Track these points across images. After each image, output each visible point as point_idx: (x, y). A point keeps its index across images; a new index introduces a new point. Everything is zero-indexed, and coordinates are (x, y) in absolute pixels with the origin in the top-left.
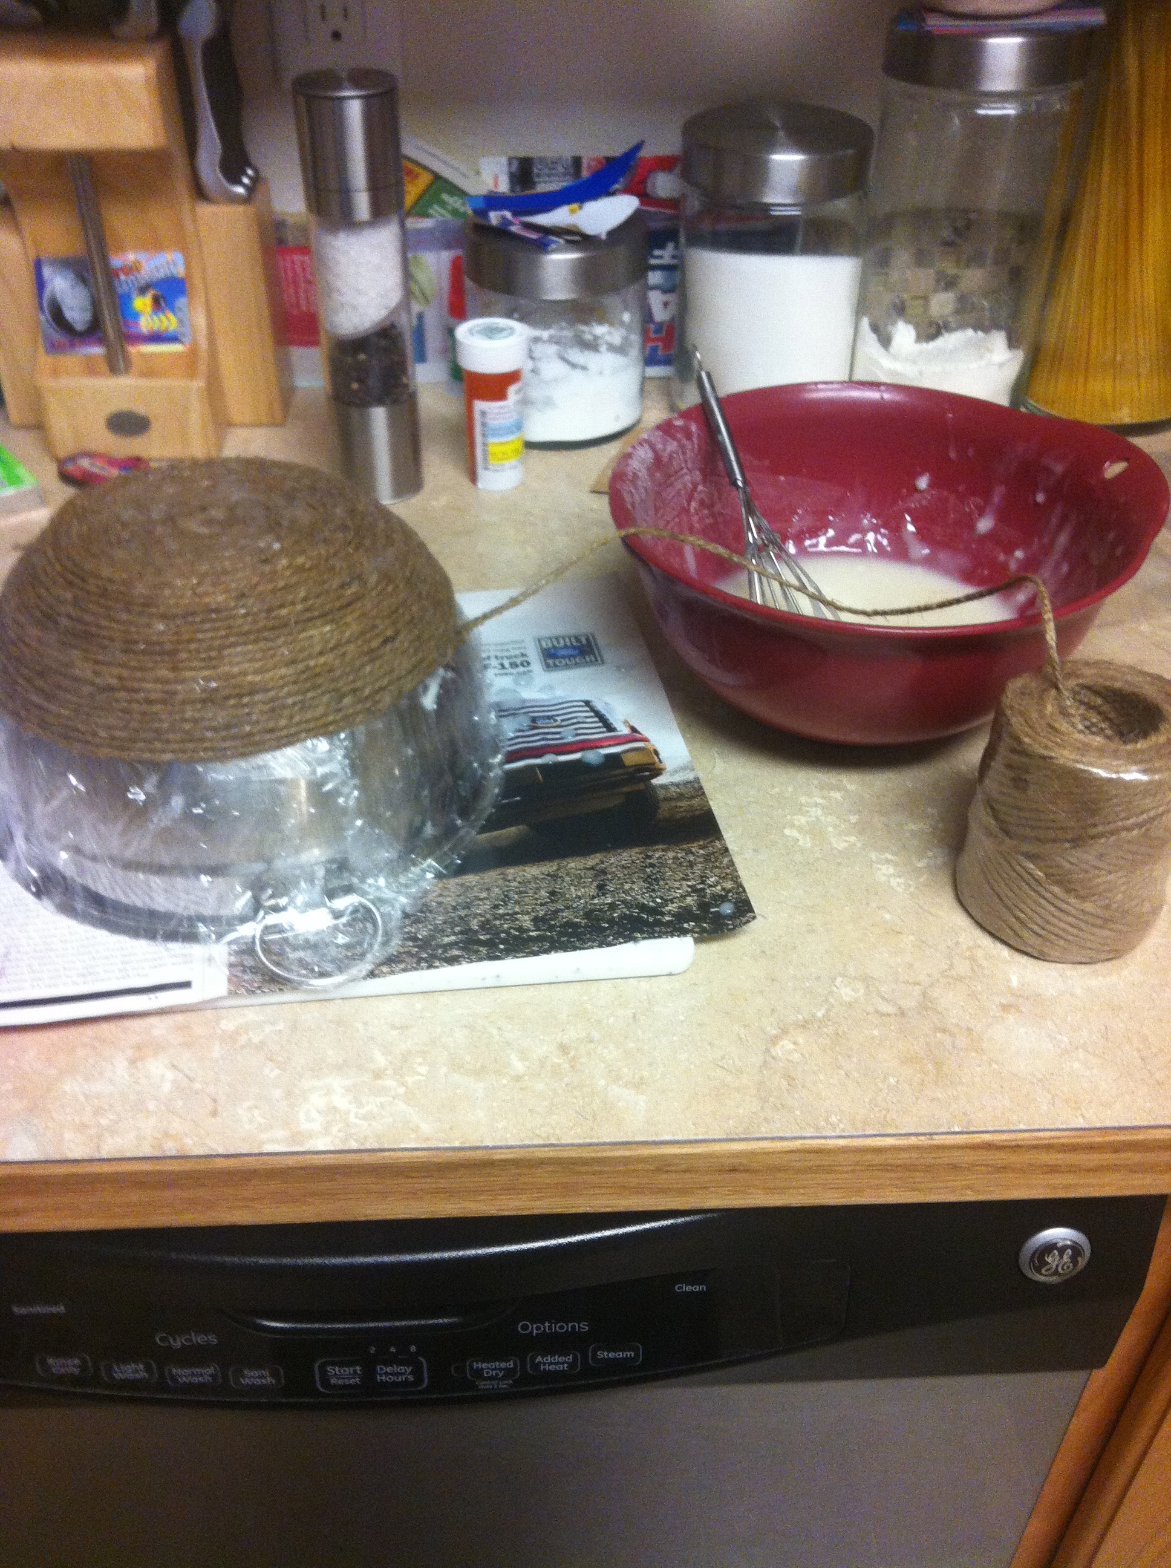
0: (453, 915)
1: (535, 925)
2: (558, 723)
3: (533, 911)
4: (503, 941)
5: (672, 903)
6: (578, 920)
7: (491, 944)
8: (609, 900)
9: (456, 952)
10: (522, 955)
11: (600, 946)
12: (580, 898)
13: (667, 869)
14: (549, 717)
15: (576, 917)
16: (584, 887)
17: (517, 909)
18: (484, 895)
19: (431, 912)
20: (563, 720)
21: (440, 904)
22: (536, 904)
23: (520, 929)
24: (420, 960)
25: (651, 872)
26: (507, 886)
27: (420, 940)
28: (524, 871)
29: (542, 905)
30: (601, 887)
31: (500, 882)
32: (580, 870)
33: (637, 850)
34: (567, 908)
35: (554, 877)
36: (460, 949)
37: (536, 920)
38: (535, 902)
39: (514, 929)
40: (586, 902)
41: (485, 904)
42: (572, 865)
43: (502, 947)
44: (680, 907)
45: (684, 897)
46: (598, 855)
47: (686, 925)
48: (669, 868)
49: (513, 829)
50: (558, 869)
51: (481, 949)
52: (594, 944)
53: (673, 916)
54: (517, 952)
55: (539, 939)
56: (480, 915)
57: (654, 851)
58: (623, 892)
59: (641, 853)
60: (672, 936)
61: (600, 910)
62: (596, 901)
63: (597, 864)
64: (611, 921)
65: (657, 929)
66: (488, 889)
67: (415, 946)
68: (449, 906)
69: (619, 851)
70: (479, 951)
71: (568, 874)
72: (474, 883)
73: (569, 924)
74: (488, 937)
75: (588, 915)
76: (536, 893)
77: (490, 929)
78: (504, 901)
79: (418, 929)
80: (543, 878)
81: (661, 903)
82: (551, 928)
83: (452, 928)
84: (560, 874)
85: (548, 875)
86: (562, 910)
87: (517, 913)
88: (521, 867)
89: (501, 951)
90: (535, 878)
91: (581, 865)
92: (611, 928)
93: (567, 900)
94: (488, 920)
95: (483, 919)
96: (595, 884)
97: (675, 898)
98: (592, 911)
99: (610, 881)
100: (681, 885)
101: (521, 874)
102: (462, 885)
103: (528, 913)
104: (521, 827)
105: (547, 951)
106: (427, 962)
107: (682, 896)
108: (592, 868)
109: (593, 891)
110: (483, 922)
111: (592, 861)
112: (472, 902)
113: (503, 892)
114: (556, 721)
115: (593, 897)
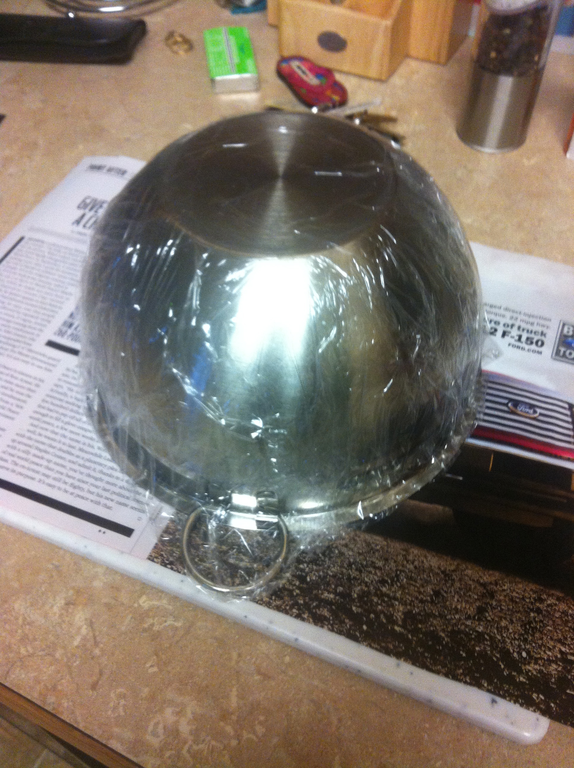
0: (344, 571)
1: (404, 620)
2: (536, 415)
3: (410, 605)
4: (370, 623)
5: (536, 663)
6: (443, 635)
7: (356, 619)
8: (481, 629)
9: (326, 613)
10: (376, 646)
11: (446, 675)
12: (457, 611)
13: (551, 622)
14: (532, 406)
15: (443, 631)
16: (467, 602)
17: (398, 595)
18: (380, 564)
19: (330, 558)
20: (541, 414)
21: (341, 554)
22: (417, 598)
23: (390, 619)
24: (295, 604)
25: (534, 618)
26: (403, 566)
27: (307, 583)
28: (426, 557)
29: (421, 601)
30: (481, 611)
31: (400, 558)
32: (473, 580)
33: (533, 587)
34: (441, 616)
35: (447, 575)
36: (331, 611)
37: (408, 615)
38: (417, 594)
39: (385, 615)
40: (460, 619)
41: (376, 574)
42: (469, 572)
43: (365, 627)
44: (540, 672)
45: (550, 661)
46: (497, 574)
47: (535, 696)
48: (554, 621)
49: (440, 508)
50: (454, 571)
51: (347, 621)
52: (443, 670)
53: (529, 678)
54: (374, 641)
55: (400, 637)
56: (366, 583)
57: (549, 595)
58: (497, 628)
59: (535, 592)
60: (516, 702)
61: (467, 635)
62: (469, 623)
63: (491, 583)
64: (470, 653)
65: (506, 687)
66: (386, 560)
67: (299, 588)
68: (347, 561)
69: (517, 579)
70: (344, 622)
71: (460, 580)
72: (378, 547)
73: (434, 636)
74: (360, 610)
75: (454, 634)
76: (423, 586)
77: (366, 603)
78: (392, 581)
79: (312, 570)
80: (438, 574)
81: (525, 659)
82: (415, 631)
83: (336, 586)
84: (454, 577)
85: (443, 572)
86: (435, 617)
87: (395, 599)
88: (425, 552)
89: (362, 631)
90: (431, 569)
91: (476, 577)
92: (465, 659)
93: (445, 607)
94: (369, 593)
95: (366, 589)
96: (478, 604)
97: (541, 658)
98: (460, 632)
99: (493, 608)
100: (554, 647)
101: (422, 558)
102: (368, 544)
103: (405, 604)
104: (447, 509)
105: (398, 655)
106: (299, 609)
107: (548, 660)
108: (484, 585)
109: (472, 611)
110: (364, 592)
111: (487, 577)
112: (367, 566)
113: (397, 570)
114: (535, 412)
115: (469, 618)
